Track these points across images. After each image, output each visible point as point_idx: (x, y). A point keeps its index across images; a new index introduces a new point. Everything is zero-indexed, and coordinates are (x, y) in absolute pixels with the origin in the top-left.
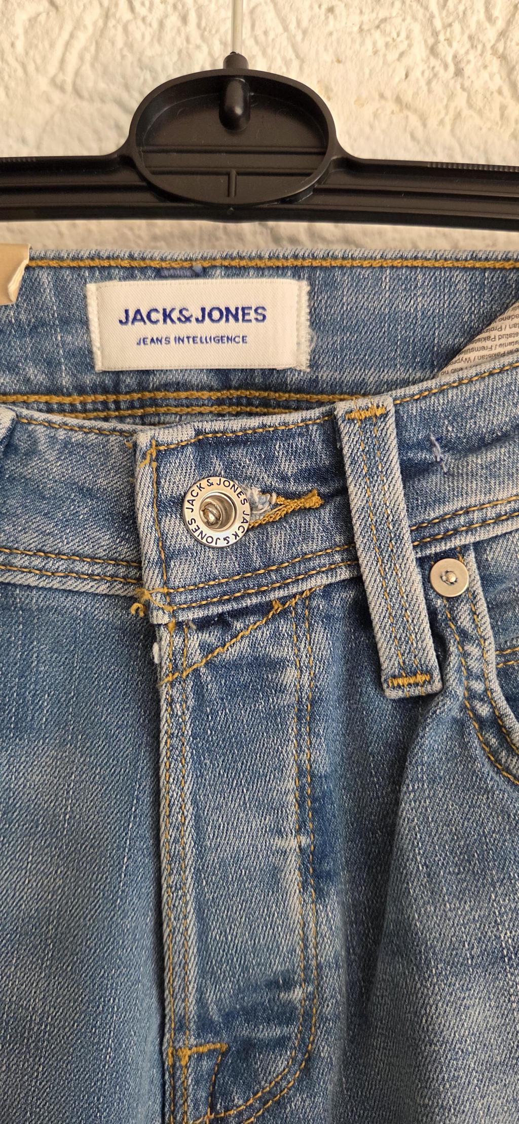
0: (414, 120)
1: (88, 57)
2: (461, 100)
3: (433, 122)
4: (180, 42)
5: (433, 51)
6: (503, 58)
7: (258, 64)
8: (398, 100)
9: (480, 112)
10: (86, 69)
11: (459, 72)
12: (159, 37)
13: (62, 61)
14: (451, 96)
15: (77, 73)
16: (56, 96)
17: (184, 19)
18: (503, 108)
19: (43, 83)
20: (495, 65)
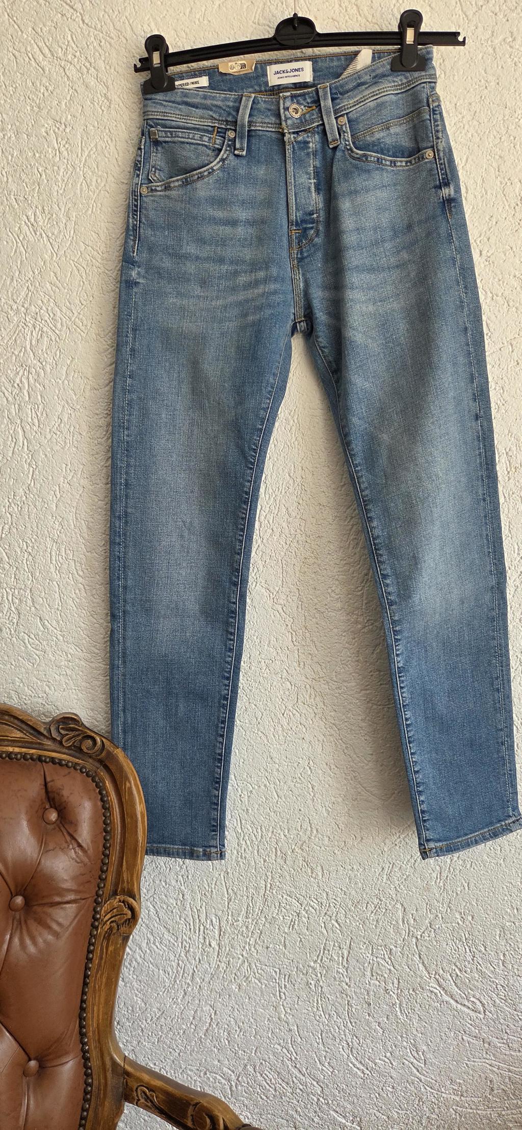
0: (336, 23)
1: (261, 15)
2: (347, 17)
3: (341, 23)
4: (282, 9)
5: (340, 6)
6: (357, 5)
7: (300, 15)
8: (332, 19)
9: (352, 20)
10: (261, 18)
11: (346, 10)
12: (277, 9)
13: (255, 17)
14: (345, 16)
15: (258, 19)
16: (254, 25)
17: (282, 4)
18: (357, 18)
19: (251, 23)
20: (355, 8)
